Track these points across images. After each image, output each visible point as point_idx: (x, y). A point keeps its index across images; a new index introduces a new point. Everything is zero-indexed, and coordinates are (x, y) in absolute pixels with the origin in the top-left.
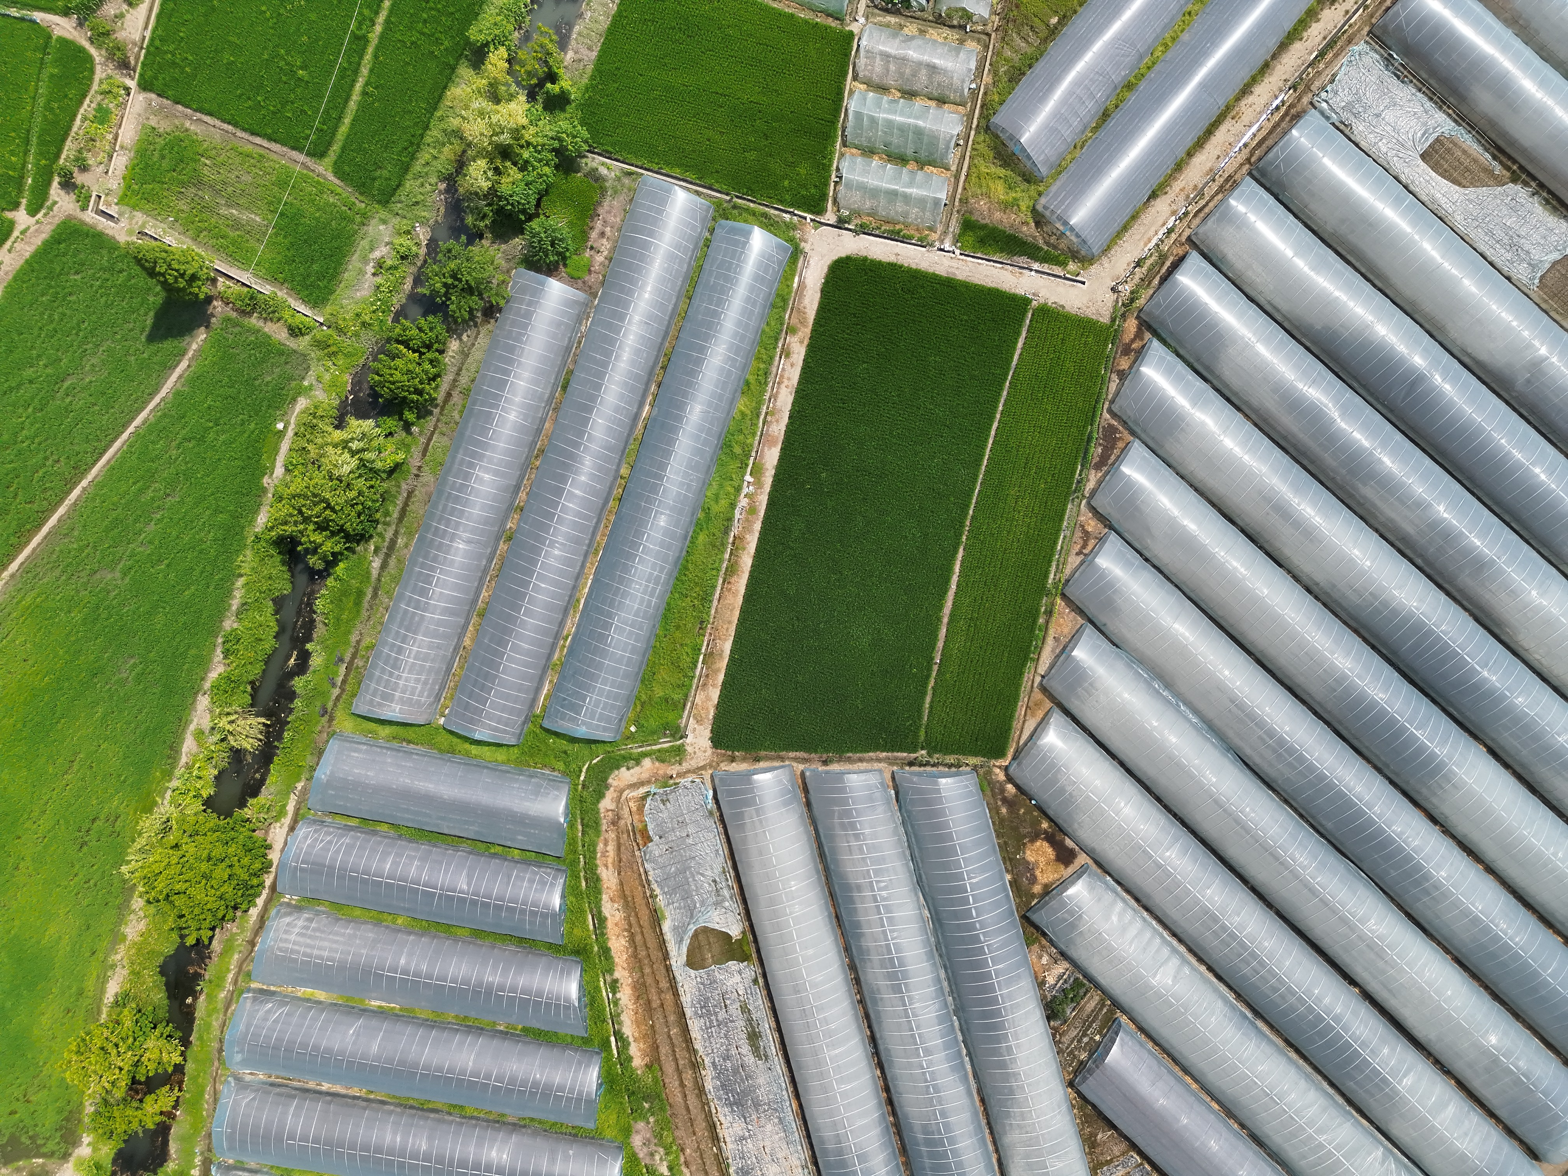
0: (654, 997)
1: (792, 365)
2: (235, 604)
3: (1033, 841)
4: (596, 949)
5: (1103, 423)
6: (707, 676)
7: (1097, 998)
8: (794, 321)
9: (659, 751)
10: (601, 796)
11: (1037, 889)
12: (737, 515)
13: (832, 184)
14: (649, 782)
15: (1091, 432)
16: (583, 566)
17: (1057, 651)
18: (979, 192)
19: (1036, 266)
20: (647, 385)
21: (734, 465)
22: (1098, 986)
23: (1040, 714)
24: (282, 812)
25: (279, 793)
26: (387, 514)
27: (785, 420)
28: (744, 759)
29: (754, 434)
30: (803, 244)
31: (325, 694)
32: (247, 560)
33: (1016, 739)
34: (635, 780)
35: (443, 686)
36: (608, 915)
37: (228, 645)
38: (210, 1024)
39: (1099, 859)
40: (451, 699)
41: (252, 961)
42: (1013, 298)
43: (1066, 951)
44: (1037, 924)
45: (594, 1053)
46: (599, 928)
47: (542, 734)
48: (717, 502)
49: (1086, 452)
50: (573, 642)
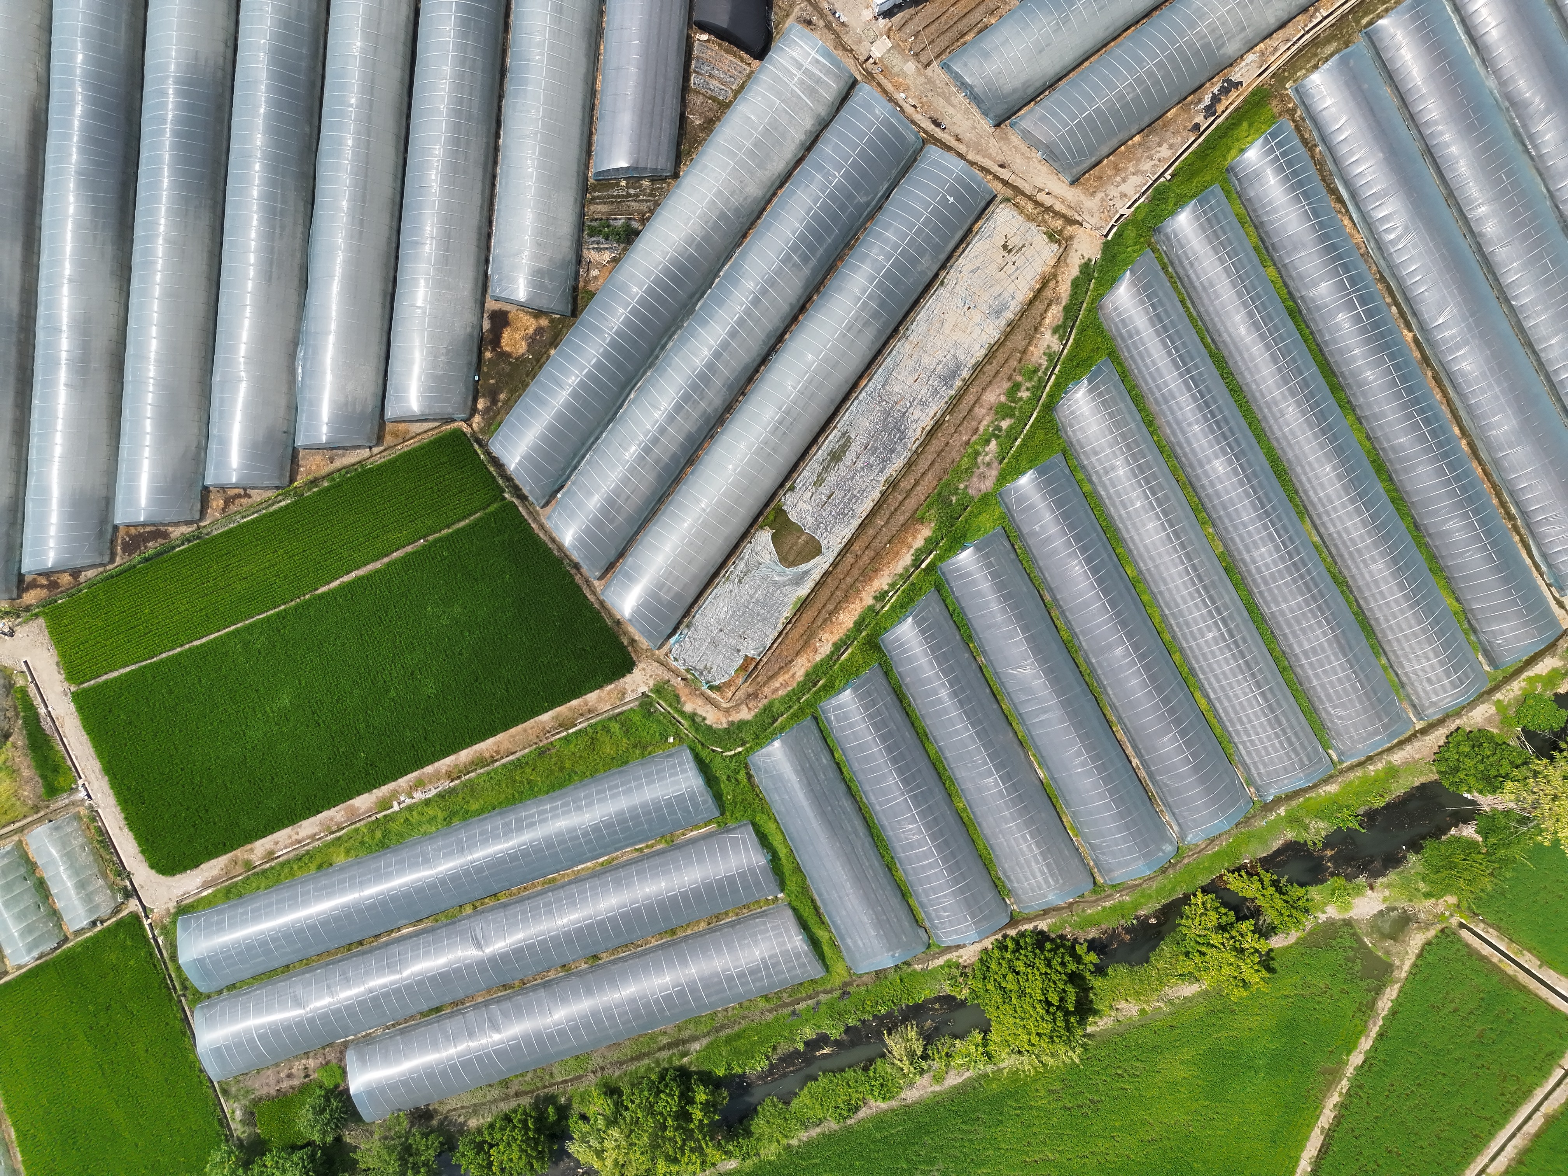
0: (866, 559)
1: (277, 843)
2: (815, 1132)
3: (508, 355)
4: (864, 634)
5: (126, 558)
6: (582, 715)
7: (591, 207)
8: (239, 869)
9: (670, 706)
10: (742, 724)
11: (544, 322)
12: (434, 792)
13: (105, 924)
14: (703, 694)
15: (140, 563)
16: (570, 883)
17: (341, 452)
18: (18, 803)
19: (42, 711)
20: (387, 944)
21: (394, 827)
22: (582, 214)
23: (402, 427)
24: (949, 965)
25: (935, 979)
26: (649, 1069)
27: (325, 814)
28: (625, 633)
29: (357, 830)
30: (172, 911)
31: (830, 1006)
32: (770, 1151)
33: (438, 430)
34: (709, 706)
35: (753, 917)
36: (830, 645)
37: (845, 1113)
38: (1156, 890)
39: (480, 291)
40: (758, 902)
41: (1082, 896)
42: (80, 709)
43: (574, 261)
44: (571, 300)
45: (943, 574)
46: (845, 643)
47: (729, 808)
48: (435, 817)
49: (159, 554)
50: (640, 842)
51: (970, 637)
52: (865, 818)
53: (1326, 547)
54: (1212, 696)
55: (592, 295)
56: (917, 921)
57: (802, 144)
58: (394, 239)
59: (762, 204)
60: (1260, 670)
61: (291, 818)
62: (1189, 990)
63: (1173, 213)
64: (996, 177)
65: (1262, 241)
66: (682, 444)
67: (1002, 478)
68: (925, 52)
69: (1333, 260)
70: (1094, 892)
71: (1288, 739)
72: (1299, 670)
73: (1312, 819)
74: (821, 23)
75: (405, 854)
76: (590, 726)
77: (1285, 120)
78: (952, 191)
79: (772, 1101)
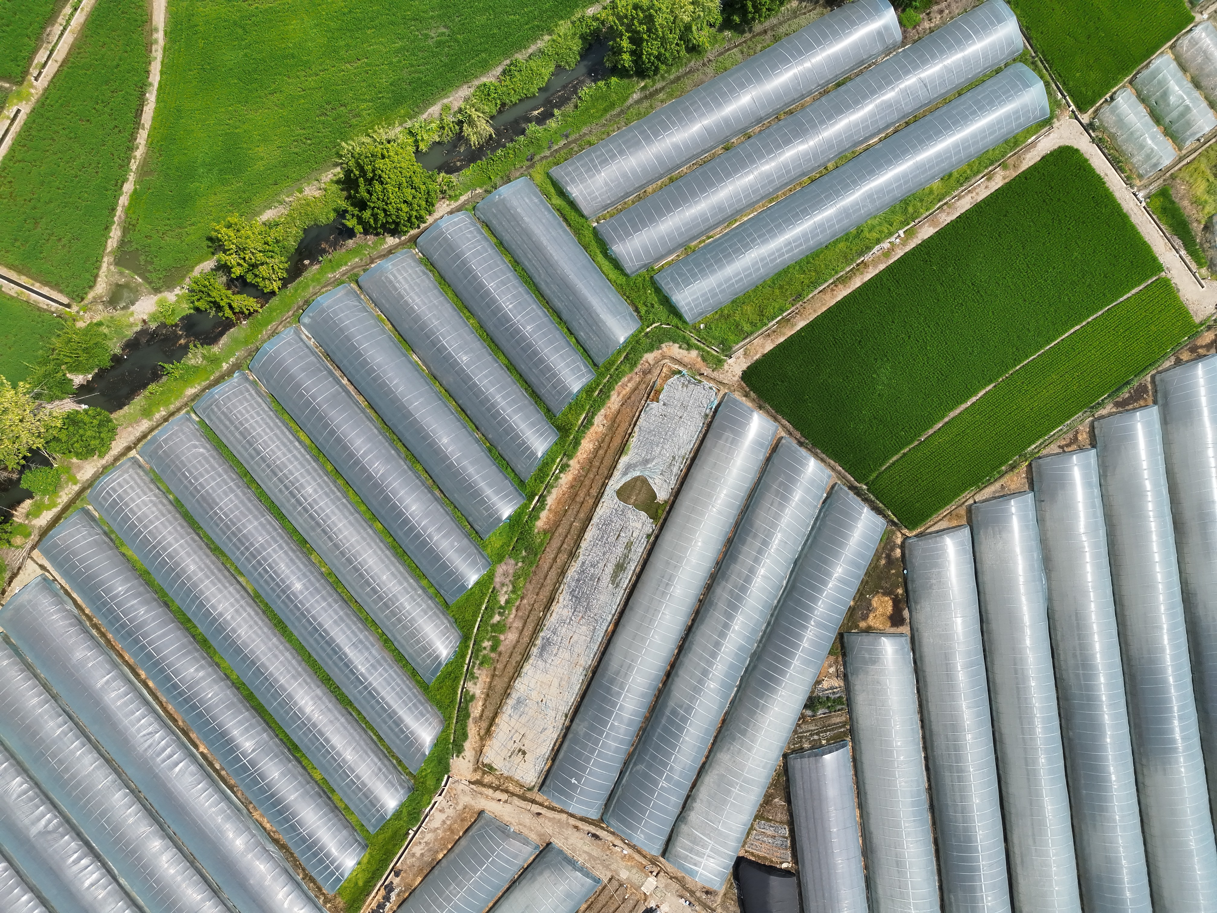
0: (582, 494)
1: (986, 187)
2: (532, 49)
3: (885, 594)
4: (572, 437)
5: (1143, 382)
6: (774, 332)
7: (844, 719)
8: (1011, 162)
9: (708, 352)
10: (651, 349)
11: (863, 624)
12: (875, 250)
13: (1103, 100)
14: (685, 366)
15: (1132, 379)
16: (757, 202)
17: (997, 495)
18: (1187, 179)
19: (1183, 252)
20: (888, 127)
21: (900, 218)
22: (850, 712)
23: (955, 523)
24: (456, 198)
25: (464, 184)
26: (668, 72)
27: (954, 217)
28: (753, 400)
29: (927, 210)
30: (1055, 120)
31: (540, 147)
32: (564, 27)
33: (927, 526)
34: (678, 357)
35: (612, 204)
36: (596, 422)
37: (512, 68)
38: (308, 286)
39: (916, 638)
40: (611, 216)
41: (365, 270)
42: (1155, 259)
43: (849, 675)
44: (846, 645)
45: (521, 495)
46: (584, 427)
47: (647, 283)
48: (870, 231)
49: (1119, 389)
50: (710, 244)
51: (490, 451)
52: (543, 296)
53: (232, 575)
54: (297, 444)
55: (831, 653)
56: (487, 226)
57: (694, 800)
58: (989, 663)
59: (715, 749)
60: (264, 471)
61: (979, 209)
62: (268, 215)
63: (402, 805)
64: (541, 805)
65: (329, 798)
66: (739, 553)
67: (490, 577)
68: (615, 888)
69: (272, 795)
70: (356, 275)
71: (232, 423)
72: (234, 477)
73: (201, 365)
74: (698, 894)
75: (887, 198)
76: (766, 325)
77: (331, 894)
78: (574, 787)
79: (569, 65)
